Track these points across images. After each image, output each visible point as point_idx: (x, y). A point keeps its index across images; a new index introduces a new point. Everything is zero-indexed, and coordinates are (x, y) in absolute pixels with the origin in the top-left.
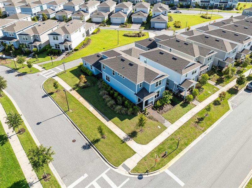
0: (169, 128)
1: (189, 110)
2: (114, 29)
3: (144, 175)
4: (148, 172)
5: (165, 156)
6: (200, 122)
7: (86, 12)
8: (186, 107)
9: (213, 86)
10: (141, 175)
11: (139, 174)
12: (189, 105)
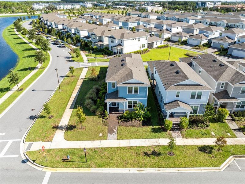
0: (109, 141)
1: (155, 137)
2: (183, 49)
3: (30, 161)
4: (34, 162)
5: (66, 161)
6: (152, 156)
7: (169, 31)
8: (157, 133)
9: (231, 129)
10: (28, 160)
11: (28, 158)
12: (163, 133)
